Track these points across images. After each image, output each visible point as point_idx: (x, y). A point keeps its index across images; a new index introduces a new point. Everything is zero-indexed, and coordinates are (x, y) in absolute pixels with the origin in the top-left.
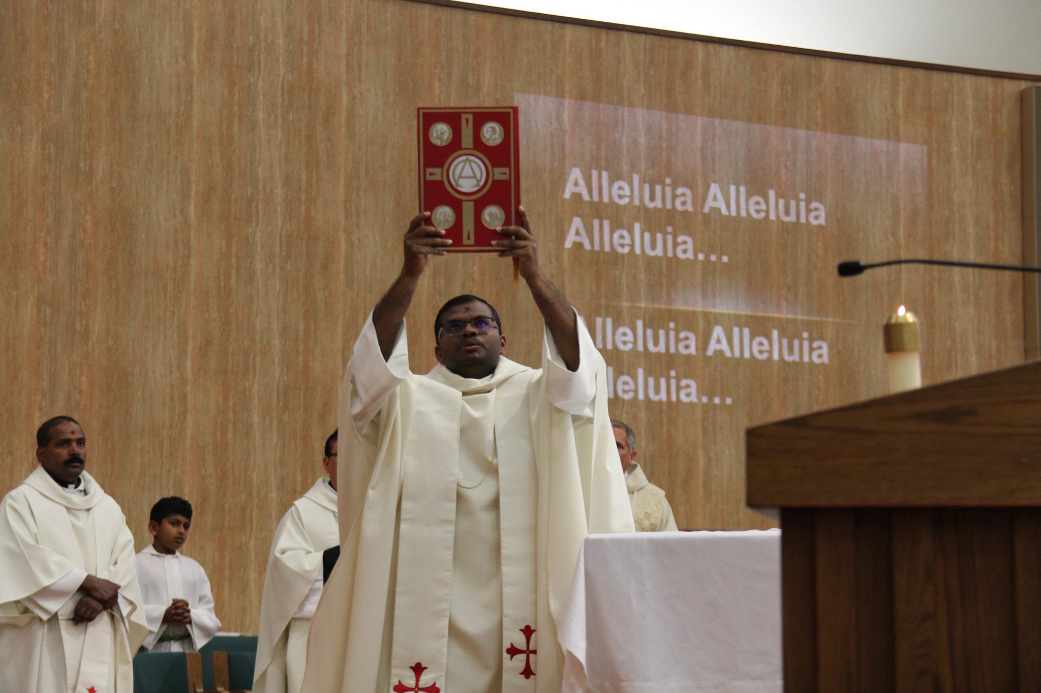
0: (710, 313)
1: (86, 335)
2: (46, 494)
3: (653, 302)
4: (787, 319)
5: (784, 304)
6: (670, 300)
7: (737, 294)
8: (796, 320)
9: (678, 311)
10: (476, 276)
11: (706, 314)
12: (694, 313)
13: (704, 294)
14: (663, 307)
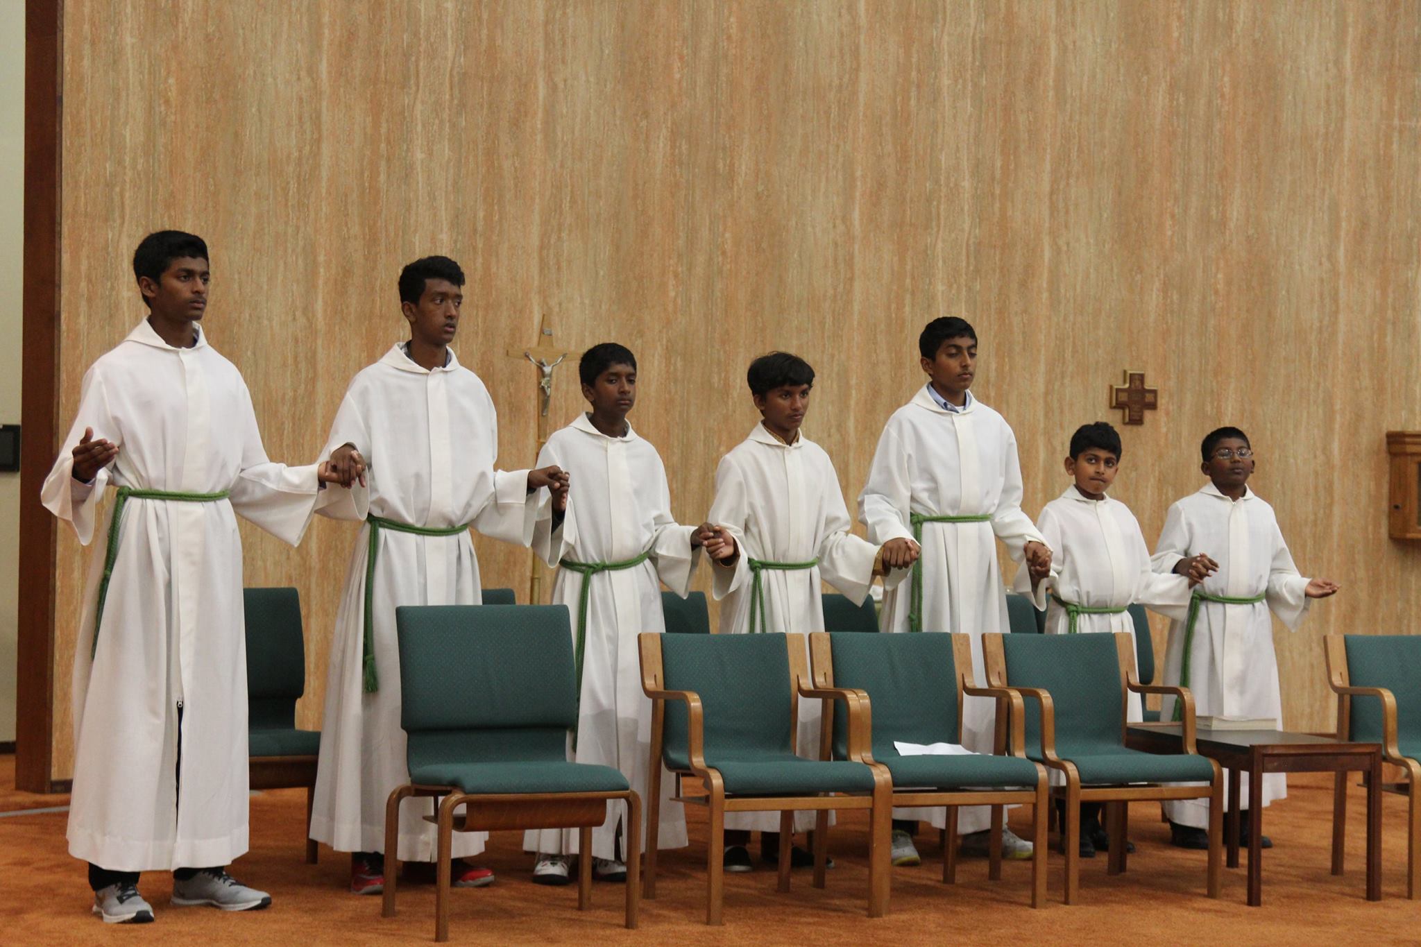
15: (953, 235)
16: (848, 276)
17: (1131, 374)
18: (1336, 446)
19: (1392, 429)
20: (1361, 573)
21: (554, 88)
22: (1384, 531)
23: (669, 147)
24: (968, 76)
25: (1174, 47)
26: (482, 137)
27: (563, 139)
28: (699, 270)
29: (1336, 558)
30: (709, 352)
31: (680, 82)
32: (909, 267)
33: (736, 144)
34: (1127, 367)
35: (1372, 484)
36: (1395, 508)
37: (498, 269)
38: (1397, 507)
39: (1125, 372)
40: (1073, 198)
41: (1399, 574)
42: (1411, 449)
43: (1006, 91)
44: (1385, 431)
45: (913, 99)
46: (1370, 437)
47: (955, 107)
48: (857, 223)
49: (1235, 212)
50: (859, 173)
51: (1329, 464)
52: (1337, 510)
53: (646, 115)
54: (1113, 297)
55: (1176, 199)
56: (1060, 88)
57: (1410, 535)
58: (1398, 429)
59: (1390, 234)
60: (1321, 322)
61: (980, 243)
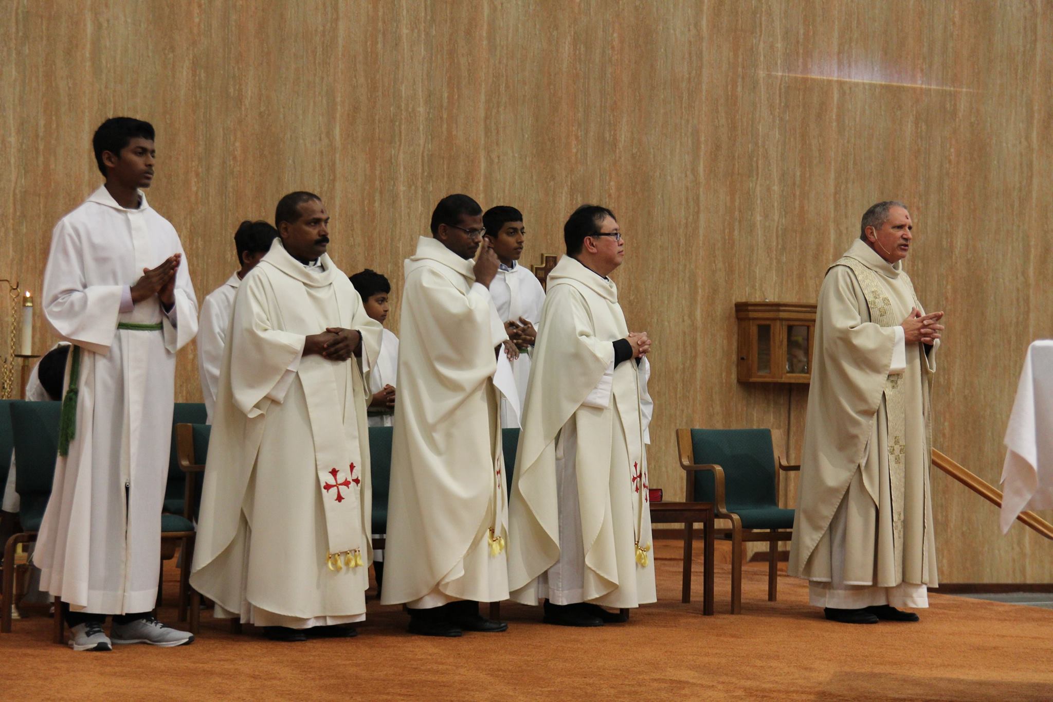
0: (845, 83)
1: (240, 99)
2: (287, 272)
3: (789, 71)
4: (921, 89)
5: (919, 75)
6: (805, 69)
7: (872, 64)
8: (930, 90)
9: (812, 80)
10: (616, 43)
11: (841, 84)
12: (830, 82)
13: (840, 63)
14: (799, 76)
15: (411, 149)
16: (331, 178)
17: (546, 257)
18: (698, 313)
19: (739, 300)
20: (718, 408)
21: (99, 27)
22: (734, 377)
23: (191, 75)
24: (422, 28)
25: (576, 10)
26: (42, 62)
27: (107, 66)
28: (216, 171)
29: (699, 397)
30: (224, 234)
31: (199, 25)
32: (378, 173)
33: (243, 74)
34: (544, 252)
35: (725, 342)
36: (742, 359)
37: (56, 166)
38: (743, 359)
39: (542, 255)
40: (502, 123)
41: (745, 409)
42: (752, 315)
43: (450, 39)
44: (734, 302)
45: (379, 43)
46: (723, 307)
47: (412, 51)
48: (338, 138)
49: (624, 136)
50: (339, 99)
51: (693, 327)
52: (699, 361)
53: (173, 49)
54: (533, 198)
55: (579, 125)
56: (491, 37)
57: (752, 380)
58: (744, 300)
59: (737, 155)
60: (687, 219)
61: (432, 155)
